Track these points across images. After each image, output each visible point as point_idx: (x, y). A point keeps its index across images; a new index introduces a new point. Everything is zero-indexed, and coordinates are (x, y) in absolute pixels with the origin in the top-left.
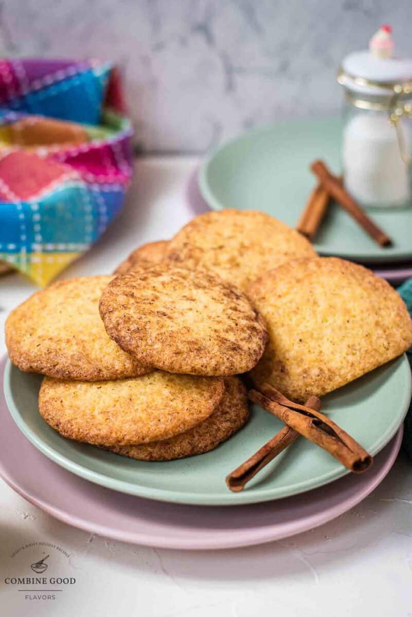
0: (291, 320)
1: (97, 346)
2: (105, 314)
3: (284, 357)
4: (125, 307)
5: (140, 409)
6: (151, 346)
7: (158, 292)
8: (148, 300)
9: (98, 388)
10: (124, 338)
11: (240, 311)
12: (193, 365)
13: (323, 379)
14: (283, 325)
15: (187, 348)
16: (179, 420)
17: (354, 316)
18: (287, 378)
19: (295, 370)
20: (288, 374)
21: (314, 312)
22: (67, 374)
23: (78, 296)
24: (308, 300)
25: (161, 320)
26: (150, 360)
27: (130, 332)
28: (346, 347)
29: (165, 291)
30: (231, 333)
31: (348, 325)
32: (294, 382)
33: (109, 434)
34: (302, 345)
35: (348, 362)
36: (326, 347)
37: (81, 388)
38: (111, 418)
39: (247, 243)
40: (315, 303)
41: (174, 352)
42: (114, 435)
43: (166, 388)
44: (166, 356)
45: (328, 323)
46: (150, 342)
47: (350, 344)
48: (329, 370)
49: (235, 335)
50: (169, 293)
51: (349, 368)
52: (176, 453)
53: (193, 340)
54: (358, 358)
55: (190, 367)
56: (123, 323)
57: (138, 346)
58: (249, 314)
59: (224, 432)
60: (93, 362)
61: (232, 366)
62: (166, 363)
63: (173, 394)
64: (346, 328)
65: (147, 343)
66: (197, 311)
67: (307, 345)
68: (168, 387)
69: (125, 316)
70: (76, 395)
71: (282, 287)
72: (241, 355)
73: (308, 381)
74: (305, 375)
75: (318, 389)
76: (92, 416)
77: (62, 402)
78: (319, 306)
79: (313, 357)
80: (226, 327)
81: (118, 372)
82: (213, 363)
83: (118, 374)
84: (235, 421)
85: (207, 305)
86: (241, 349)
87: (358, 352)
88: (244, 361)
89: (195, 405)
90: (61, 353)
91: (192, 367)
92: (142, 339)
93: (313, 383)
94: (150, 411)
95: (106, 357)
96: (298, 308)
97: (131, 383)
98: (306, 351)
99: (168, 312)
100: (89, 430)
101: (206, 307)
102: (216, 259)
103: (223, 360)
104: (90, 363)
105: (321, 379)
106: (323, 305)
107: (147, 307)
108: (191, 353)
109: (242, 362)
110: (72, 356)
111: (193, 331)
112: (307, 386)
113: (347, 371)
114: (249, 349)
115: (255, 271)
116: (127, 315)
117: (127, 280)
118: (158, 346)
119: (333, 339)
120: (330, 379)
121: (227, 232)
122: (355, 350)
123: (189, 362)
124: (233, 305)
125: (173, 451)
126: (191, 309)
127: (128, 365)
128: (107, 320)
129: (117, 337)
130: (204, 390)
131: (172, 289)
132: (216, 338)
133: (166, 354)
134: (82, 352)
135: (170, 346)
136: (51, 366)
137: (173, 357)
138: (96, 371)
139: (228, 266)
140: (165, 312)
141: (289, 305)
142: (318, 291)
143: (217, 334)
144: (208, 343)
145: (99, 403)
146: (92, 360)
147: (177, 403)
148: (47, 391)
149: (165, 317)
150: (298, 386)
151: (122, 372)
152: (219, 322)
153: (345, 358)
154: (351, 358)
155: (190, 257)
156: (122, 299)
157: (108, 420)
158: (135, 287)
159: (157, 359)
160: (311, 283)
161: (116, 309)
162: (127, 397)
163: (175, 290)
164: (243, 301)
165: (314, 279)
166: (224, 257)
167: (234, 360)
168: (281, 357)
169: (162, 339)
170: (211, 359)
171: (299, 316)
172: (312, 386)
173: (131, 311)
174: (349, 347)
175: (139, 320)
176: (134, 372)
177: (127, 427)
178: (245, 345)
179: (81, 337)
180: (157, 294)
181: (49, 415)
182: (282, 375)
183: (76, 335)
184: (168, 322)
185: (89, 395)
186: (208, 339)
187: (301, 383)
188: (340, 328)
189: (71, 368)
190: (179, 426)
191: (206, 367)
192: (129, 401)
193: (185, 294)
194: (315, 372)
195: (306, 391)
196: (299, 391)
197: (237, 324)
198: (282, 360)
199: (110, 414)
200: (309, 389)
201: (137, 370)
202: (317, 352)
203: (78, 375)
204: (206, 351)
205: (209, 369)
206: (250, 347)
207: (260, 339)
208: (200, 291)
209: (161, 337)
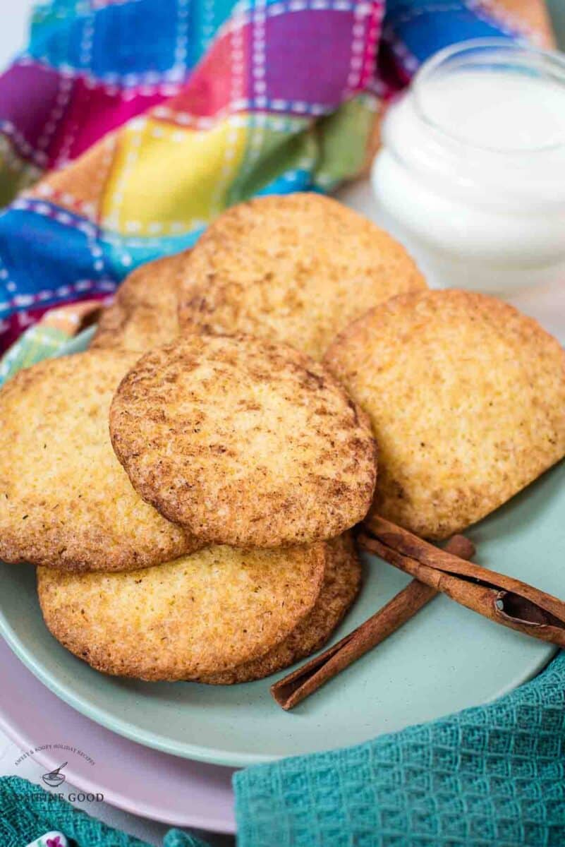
0: (403, 410)
1: (121, 507)
2: (127, 458)
3: (401, 476)
4: (157, 444)
5: (212, 615)
6: (212, 511)
7: (202, 402)
8: (189, 423)
9: (137, 582)
10: (168, 502)
11: (331, 414)
12: (283, 536)
13: (465, 506)
14: (392, 420)
15: (269, 508)
16: (275, 625)
17: (499, 393)
18: (408, 507)
19: (420, 494)
20: (409, 501)
21: (437, 392)
22: (84, 566)
23: (63, 407)
24: (426, 374)
25: (220, 462)
26: (215, 537)
27: (175, 491)
28: (493, 447)
29: (211, 398)
30: (328, 463)
31: (491, 410)
32: (421, 513)
33: (172, 665)
34: (425, 451)
35: (498, 473)
36: (463, 452)
37: (109, 585)
38: (169, 636)
39: (307, 262)
40: (437, 377)
41: (252, 518)
42: (180, 667)
43: (242, 568)
44: (239, 527)
45: (460, 410)
46: (209, 505)
47: (499, 441)
48: (473, 490)
49: (334, 465)
50: (217, 399)
51: (502, 484)
52: (271, 667)
53: (275, 490)
54: (514, 465)
55: (280, 540)
56: (161, 477)
57: (193, 516)
58: (345, 414)
59: (335, 616)
60: (121, 541)
61: (339, 523)
62: (242, 539)
63: (255, 578)
64: (489, 416)
65: (206, 507)
66: (269, 431)
67: (433, 451)
68: (246, 568)
69: (161, 462)
70: (104, 600)
71: (381, 353)
72: (350, 500)
73: (443, 510)
74: (436, 502)
75: (458, 521)
76: (139, 635)
77: (83, 612)
78: (443, 381)
79: (444, 470)
80: (319, 453)
81: (165, 552)
82: (312, 525)
83: (165, 555)
84: (347, 592)
85: (281, 416)
86: (347, 489)
87: (512, 456)
88: (356, 509)
89: (293, 592)
90: (65, 529)
91: (283, 540)
92: (196, 503)
93: (450, 514)
94: (227, 616)
95: (140, 528)
96: (411, 389)
97: (186, 565)
98: (433, 462)
99: (224, 443)
100: (139, 661)
101: (280, 419)
102: (265, 300)
103: (326, 516)
104: (118, 544)
105: (461, 506)
106: (450, 378)
107: (192, 439)
108: (276, 515)
109: (353, 512)
110: (86, 535)
111: (271, 472)
112: (440, 517)
113: (499, 490)
114: (359, 484)
115: (328, 312)
116: (164, 461)
117: (146, 382)
118: (223, 511)
119: (471, 435)
120: (475, 505)
121: (273, 247)
122: (507, 451)
123: (277, 532)
124: (319, 404)
125: (267, 666)
126: (258, 428)
127: (178, 539)
128: (132, 469)
129: (155, 500)
130: (299, 562)
131: (221, 391)
132: (308, 480)
133: (239, 524)
134: (100, 523)
135: (243, 509)
136: (54, 554)
137: (250, 527)
138: (129, 557)
139: (286, 310)
140: (221, 444)
141: (397, 384)
142: (440, 356)
143: (308, 471)
144: (299, 491)
145: (144, 610)
146: (120, 537)
147: (265, 595)
148: (52, 589)
149: (224, 455)
150: (428, 519)
151: (170, 552)
152: (306, 446)
153: (493, 467)
154: (502, 466)
155: (224, 302)
156: (148, 427)
157: (165, 640)
158: (163, 398)
159: (226, 533)
160: (425, 343)
161: (143, 448)
162: (187, 595)
163: (225, 391)
164: (332, 392)
165: (429, 335)
166: (277, 294)
167: (341, 512)
168: (396, 475)
169: (228, 497)
170: (309, 519)
171: (415, 404)
172: (448, 517)
173: (169, 452)
174: (496, 446)
175: (185, 468)
176: (188, 548)
177: (197, 649)
178: (351, 480)
179: (92, 496)
180: (201, 407)
181: (66, 635)
182: (399, 501)
183: (82, 493)
184: (231, 463)
185: (123, 595)
186: (297, 483)
187: (430, 515)
188: (480, 416)
189: (88, 556)
190: (276, 634)
191: (303, 535)
192: (190, 601)
193: (243, 397)
194: (451, 495)
195: (440, 526)
196: (430, 528)
197: (333, 444)
198: (397, 480)
199: (166, 630)
200: (444, 522)
201: (192, 544)
202: (450, 462)
203: (103, 566)
204: (298, 504)
205: (307, 537)
206: (359, 481)
207: (370, 459)
208: (264, 386)
209: (225, 495)
